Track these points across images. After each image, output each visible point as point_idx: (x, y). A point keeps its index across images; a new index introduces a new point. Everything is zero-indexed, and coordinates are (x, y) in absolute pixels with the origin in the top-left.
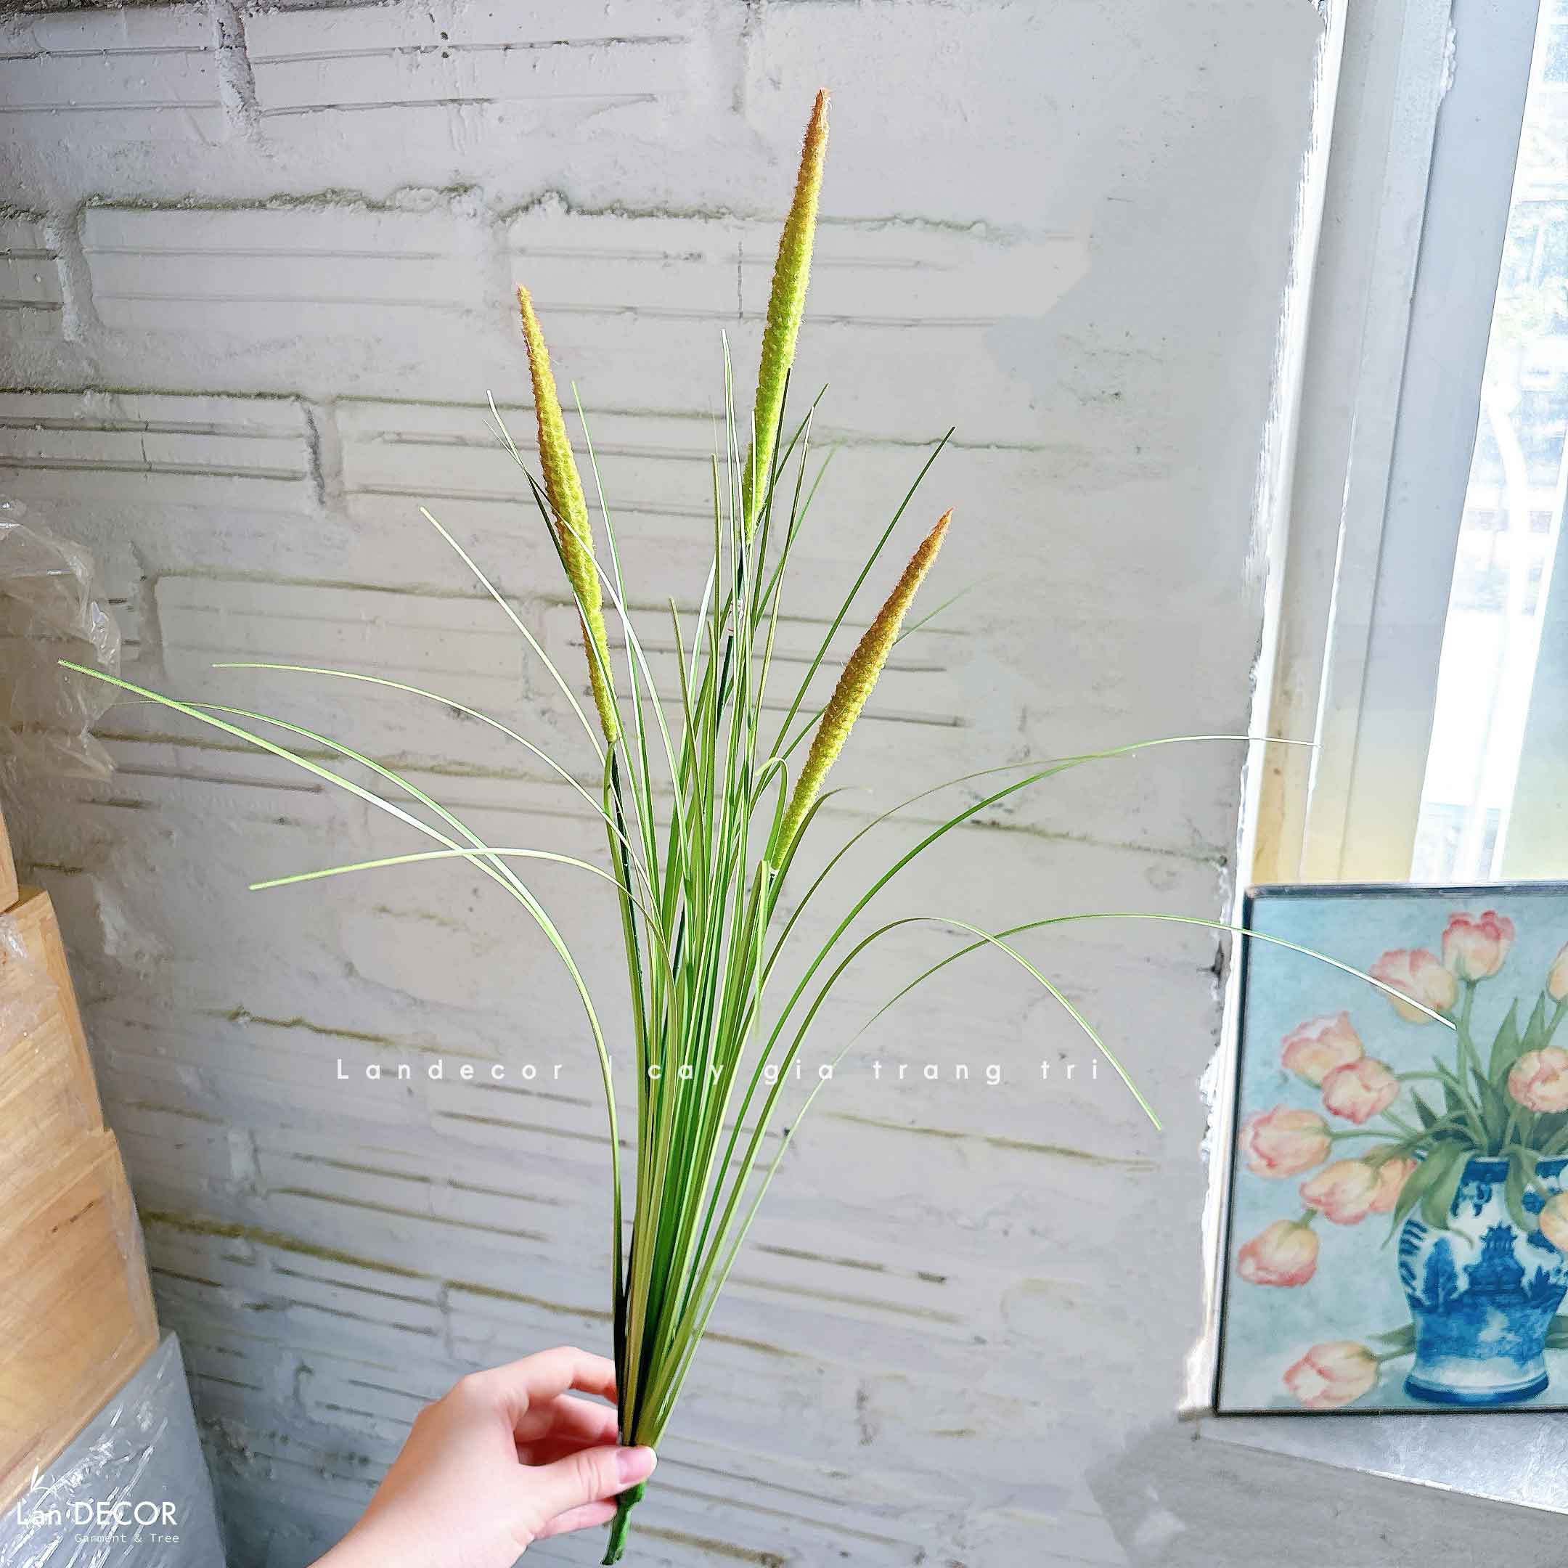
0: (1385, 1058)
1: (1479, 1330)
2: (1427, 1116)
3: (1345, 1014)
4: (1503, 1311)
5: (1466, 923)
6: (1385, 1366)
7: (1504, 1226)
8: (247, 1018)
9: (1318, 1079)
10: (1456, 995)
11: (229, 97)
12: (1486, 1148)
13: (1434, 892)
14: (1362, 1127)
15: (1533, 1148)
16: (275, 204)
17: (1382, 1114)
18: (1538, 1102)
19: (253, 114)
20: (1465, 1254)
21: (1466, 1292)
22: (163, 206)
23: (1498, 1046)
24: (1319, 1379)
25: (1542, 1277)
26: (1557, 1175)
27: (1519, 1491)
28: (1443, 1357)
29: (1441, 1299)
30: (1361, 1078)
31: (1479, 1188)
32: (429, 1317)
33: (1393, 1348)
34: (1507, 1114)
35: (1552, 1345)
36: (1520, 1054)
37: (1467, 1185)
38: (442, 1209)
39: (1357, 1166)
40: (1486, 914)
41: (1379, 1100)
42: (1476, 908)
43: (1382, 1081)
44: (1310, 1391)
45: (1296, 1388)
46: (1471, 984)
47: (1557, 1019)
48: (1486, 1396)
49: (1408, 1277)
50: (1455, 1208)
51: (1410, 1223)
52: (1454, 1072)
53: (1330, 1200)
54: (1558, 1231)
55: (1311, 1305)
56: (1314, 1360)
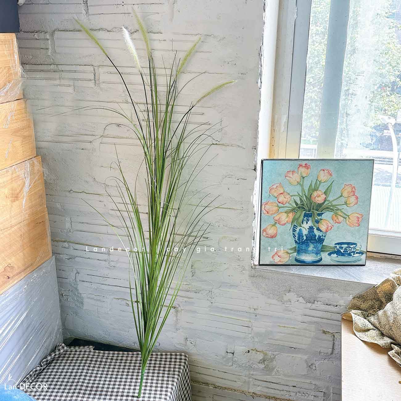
0: (288, 192)
1: (308, 248)
2: (297, 204)
3: (281, 183)
4: (313, 244)
5: (302, 166)
6: (291, 255)
7: (312, 226)
8: (72, 192)
9: (276, 196)
10: (301, 180)
11: (84, 12)
12: (308, 210)
13: (296, 160)
14: (284, 206)
15: (316, 210)
17: (288, 203)
18: (317, 201)
19: (88, 15)
20: (305, 232)
21: (306, 240)
22: (69, 31)
23: (309, 190)
24: (278, 258)
26: (321, 216)
28: (302, 253)
29: (301, 241)
30: (284, 196)
31: (307, 218)
32: (105, 257)
33: (292, 251)
34: (311, 204)
35: (322, 251)
36: (313, 192)
37: (305, 218)
38: (110, 232)
39: (284, 214)
40: (306, 164)
41: (287, 200)
42: (304, 163)
43: (288, 196)
44: (277, 260)
45: (274, 260)
46: (303, 178)
47: (319, 185)
49: (294, 236)
50: (303, 222)
51: (294, 225)
52: (301, 195)
53: (279, 220)
54: (322, 227)
55: (277, 242)
56: (277, 254)
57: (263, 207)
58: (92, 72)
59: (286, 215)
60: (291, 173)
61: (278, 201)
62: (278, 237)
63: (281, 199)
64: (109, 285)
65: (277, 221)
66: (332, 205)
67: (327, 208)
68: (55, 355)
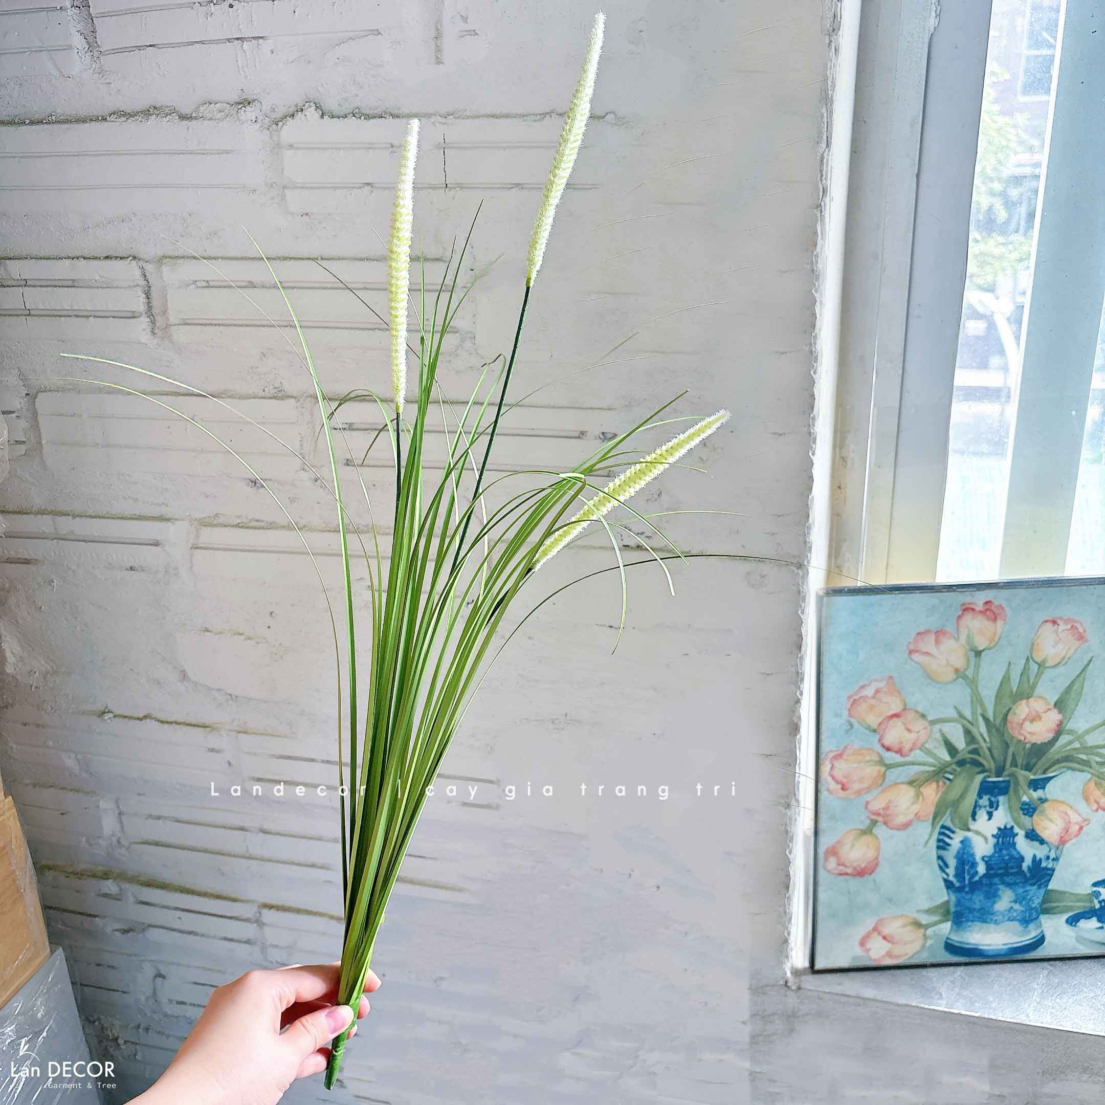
0: (920, 709)
1: (994, 903)
2: (952, 749)
3: (891, 677)
4: (1011, 888)
5: (973, 610)
6: (929, 932)
7: (1008, 827)
8: (111, 715)
9: (875, 726)
10: (968, 661)
11: (78, 42)
12: (994, 770)
13: (950, 588)
14: (908, 759)
15: (1026, 770)
16: (113, 117)
17: (920, 749)
18: (1028, 736)
19: (96, 54)
20: (982, 848)
21: (984, 875)
22: (32, 123)
23: (998, 698)
24: (884, 942)
25: (1036, 862)
26: (1044, 788)
27: (1027, 1015)
28: (970, 924)
29: (967, 882)
30: (904, 724)
31: (989, 799)
32: (249, 930)
33: (935, 918)
34: (1007, 746)
35: (1047, 911)
36: (1014, 702)
37: (981, 798)
38: (255, 851)
39: (905, 787)
40: (987, 603)
41: (918, 738)
42: (979, 599)
43: (920, 725)
44: (878, 952)
45: (869, 950)
46: (978, 653)
47: (1038, 675)
48: (1001, 950)
49: (943, 866)
50: (974, 816)
51: (943, 827)
52: (969, 717)
53: (888, 812)
54: (1045, 829)
55: (877, 889)
56: (881, 928)
57: (826, 769)
58: (138, 285)
59: (911, 791)
60: (932, 637)
61: (883, 746)
62: (883, 874)
63: (895, 734)
66: (1085, 749)
67: (1067, 759)
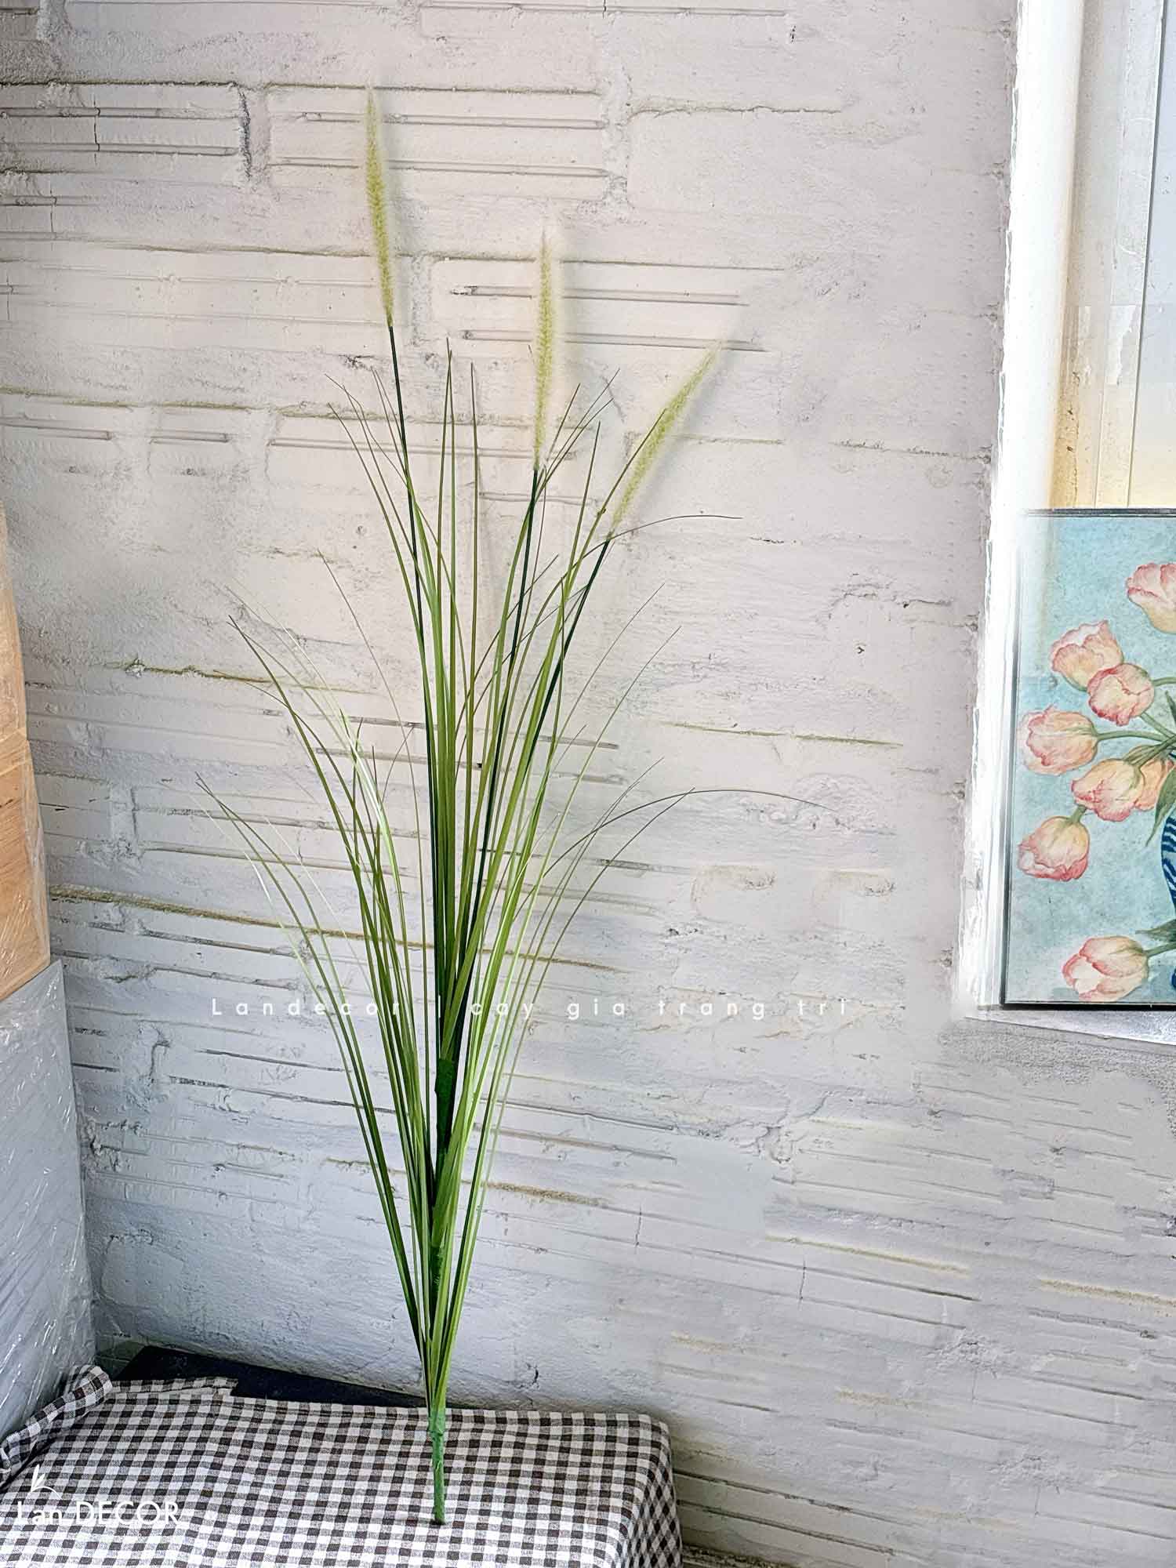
0: (1140, 665)
3: (1106, 622)
6: (1152, 960)
8: (141, 668)
9: (1085, 684)
14: (1125, 728)
17: (1141, 716)
24: (1095, 972)
30: (1121, 683)
33: (1159, 943)
38: (309, 854)
39: (1122, 765)
41: (1138, 703)
43: (1140, 685)
44: (1086, 984)
45: (1075, 980)
49: (1170, 873)
51: (1170, 820)
53: (1099, 797)
55: (1085, 898)
56: (1090, 952)
57: (1023, 735)
58: (236, 117)
59: (1129, 771)
60: (1157, 574)
61: (1095, 710)
62: (1093, 877)
63: (1109, 695)
64: (306, 1100)
65: (1088, 799)
68: (61, 1417)
